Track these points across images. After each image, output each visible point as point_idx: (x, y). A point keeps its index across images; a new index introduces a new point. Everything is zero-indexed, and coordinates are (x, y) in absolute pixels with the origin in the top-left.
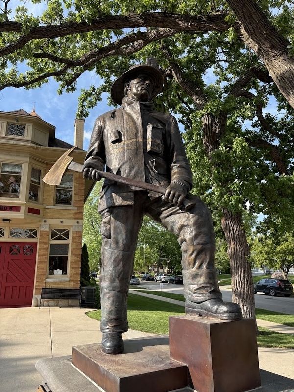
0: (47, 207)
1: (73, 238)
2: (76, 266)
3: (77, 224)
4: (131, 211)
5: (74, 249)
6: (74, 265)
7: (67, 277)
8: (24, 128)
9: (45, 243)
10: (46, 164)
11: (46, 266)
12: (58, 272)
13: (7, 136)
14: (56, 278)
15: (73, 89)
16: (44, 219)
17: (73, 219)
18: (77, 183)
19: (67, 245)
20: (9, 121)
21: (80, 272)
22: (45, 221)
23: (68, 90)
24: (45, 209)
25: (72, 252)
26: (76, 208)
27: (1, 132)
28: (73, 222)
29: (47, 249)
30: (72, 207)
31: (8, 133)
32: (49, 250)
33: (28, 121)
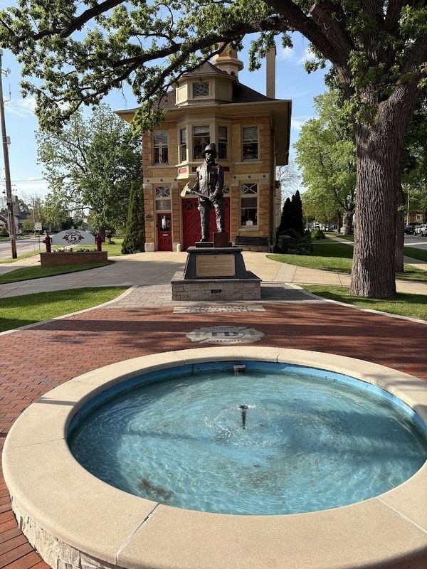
0: (236, 163)
1: (261, 191)
2: (264, 217)
3: (263, 178)
4: (206, 203)
5: (262, 202)
6: (262, 217)
7: (257, 227)
8: (208, 85)
9: (236, 198)
10: (232, 119)
11: (239, 218)
12: (250, 223)
13: (194, 99)
14: (248, 228)
17: (260, 173)
18: (262, 136)
19: (255, 199)
20: (194, 82)
22: (235, 177)
24: (233, 166)
25: (260, 205)
26: (262, 162)
27: (189, 96)
28: (260, 176)
29: (238, 203)
30: (258, 162)
31: (194, 95)
32: (240, 204)
33: (211, 78)
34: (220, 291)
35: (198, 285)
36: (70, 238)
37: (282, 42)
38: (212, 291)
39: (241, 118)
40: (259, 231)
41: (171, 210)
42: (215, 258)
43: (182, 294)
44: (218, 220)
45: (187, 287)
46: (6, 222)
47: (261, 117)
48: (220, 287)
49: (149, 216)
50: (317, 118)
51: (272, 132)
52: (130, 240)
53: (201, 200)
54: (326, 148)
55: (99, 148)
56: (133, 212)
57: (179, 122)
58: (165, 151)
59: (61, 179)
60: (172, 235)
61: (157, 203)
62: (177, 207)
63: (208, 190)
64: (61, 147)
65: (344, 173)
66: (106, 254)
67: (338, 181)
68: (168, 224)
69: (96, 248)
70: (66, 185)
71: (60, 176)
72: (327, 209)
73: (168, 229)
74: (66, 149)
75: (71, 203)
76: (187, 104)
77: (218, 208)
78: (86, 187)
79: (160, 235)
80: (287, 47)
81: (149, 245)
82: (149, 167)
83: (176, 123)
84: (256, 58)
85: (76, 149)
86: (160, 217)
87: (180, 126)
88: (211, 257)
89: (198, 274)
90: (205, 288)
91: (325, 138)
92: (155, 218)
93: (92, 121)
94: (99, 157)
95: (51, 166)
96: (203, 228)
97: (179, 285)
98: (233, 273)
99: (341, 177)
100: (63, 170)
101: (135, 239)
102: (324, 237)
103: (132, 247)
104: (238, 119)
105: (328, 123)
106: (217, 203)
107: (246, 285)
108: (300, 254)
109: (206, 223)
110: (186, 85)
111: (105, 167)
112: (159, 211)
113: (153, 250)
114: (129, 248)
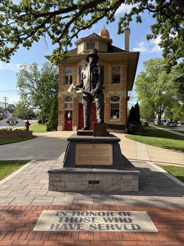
0: (108, 85)
1: (122, 100)
2: (123, 114)
3: (123, 93)
4: (88, 97)
5: (122, 106)
6: (122, 114)
7: (119, 120)
8: (95, 44)
9: (108, 103)
10: (107, 62)
11: (109, 114)
12: (115, 117)
13: (87, 51)
14: (114, 120)
15: (114, 20)
16: (107, 92)
17: (121, 90)
18: (123, 71)
19: (119, 104)
20: (87, 42)
21: (125, 117)
22: (108, 93)
23: (111, 21)
24: (107, 86)
25: (121, 107)
26: (123, 85)
27: (84, 49)
28: (121, 92)
29: (109, 106)
30: (120, 84)
31: (87, 49)
32: (110, 106)
33: (96, 40)
34: (98, 182)
35: (75, 176)
36: (10, 122)
37: (136, 19)
38: (90, 182)
39: (112, 61)
40: (120, 121)
41: (73, 109)
42: (94, 147)
43: (59, 184)
44: (98, 112)
45: (65, 177)
46: (4, 114)
47: (123, 61)
48: (98, 178)
49: (61, 112)
50: (145, 71)
51: (128, 71)
52: (51, 124)
53: (84, 95)
54: (149, 84)
55: (43, 80)
56: (54, 109)
57: (79, 63)
58: (71, 77)
59: (26, 95)
60: (73, 122)
61: (66, 105)
62: (76, 107)
63: (90, 86)
64: (27, 80)
65: (157, 96)
66: (31, 132)
67: (155, 100)
68: (71, 116)
69: (26, 129)
70: (28, 97)
71: (26, 93)
72: (148, 113)
73: (71, 119)
74: (30, 81)
75: (30, 106)
76: (83, 53)
77: (98, 101)
78: (36, 98)
79: (66, 122)
80: (139, 22)
81: (60, 127)
82: (62, 86)
83: (77, 63)
84: (121, 27)
85: (34, 81)
86: (67, 112)
87: (79, 65)
88: (90, 146)
89: (78, 162)
90: (83, 179)
91: (148, 80)
92: (64, 113)
93: (42, 70)
94: (43, 85)
95: (22, 89)
96: (85, 118)
97: (56, 175)
98: (110, 162)
99: (156, 98)
100: (27, 91)
101: (53, 124)
102: (148, 126)
103: (52, 128)
104: (110, 62)
105: (149, 74)
106: (97, 97)
107: (124, 177)
108: (143, 135)
109: (88, 115)
110: (83, 44)
111: (45, 89)
112: (66, 109)
113: (62, 130)
114: (50, 128)
